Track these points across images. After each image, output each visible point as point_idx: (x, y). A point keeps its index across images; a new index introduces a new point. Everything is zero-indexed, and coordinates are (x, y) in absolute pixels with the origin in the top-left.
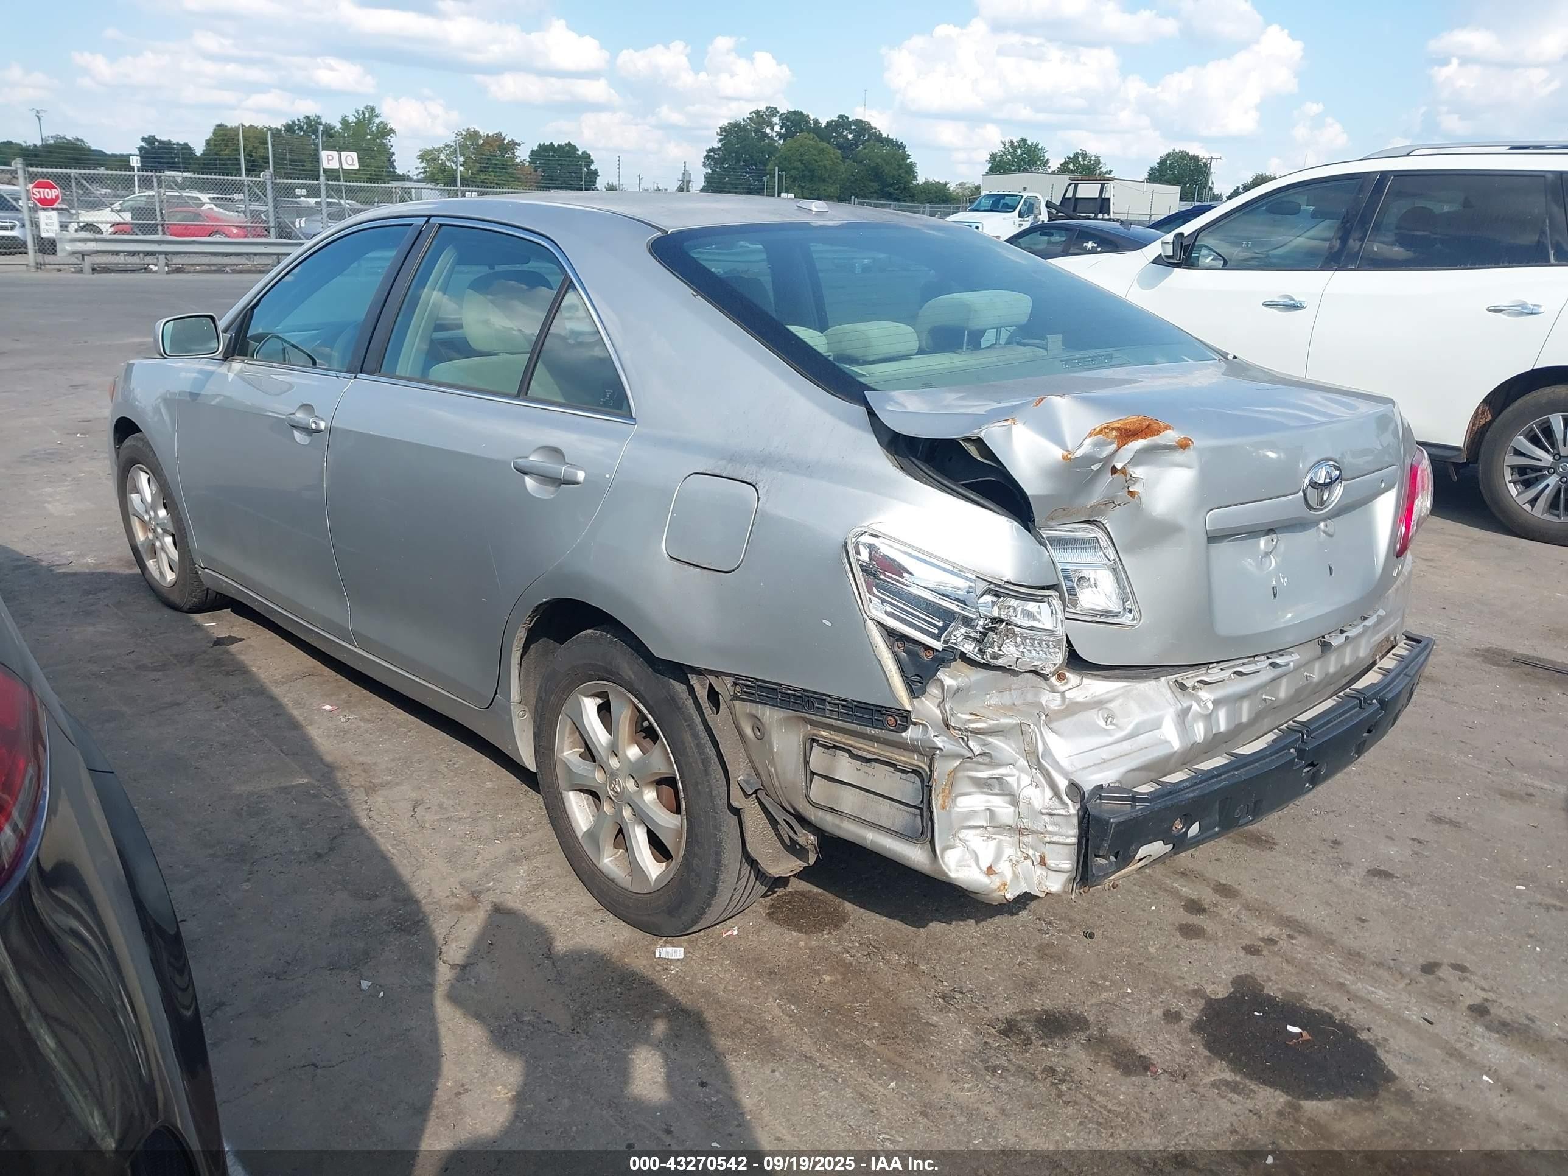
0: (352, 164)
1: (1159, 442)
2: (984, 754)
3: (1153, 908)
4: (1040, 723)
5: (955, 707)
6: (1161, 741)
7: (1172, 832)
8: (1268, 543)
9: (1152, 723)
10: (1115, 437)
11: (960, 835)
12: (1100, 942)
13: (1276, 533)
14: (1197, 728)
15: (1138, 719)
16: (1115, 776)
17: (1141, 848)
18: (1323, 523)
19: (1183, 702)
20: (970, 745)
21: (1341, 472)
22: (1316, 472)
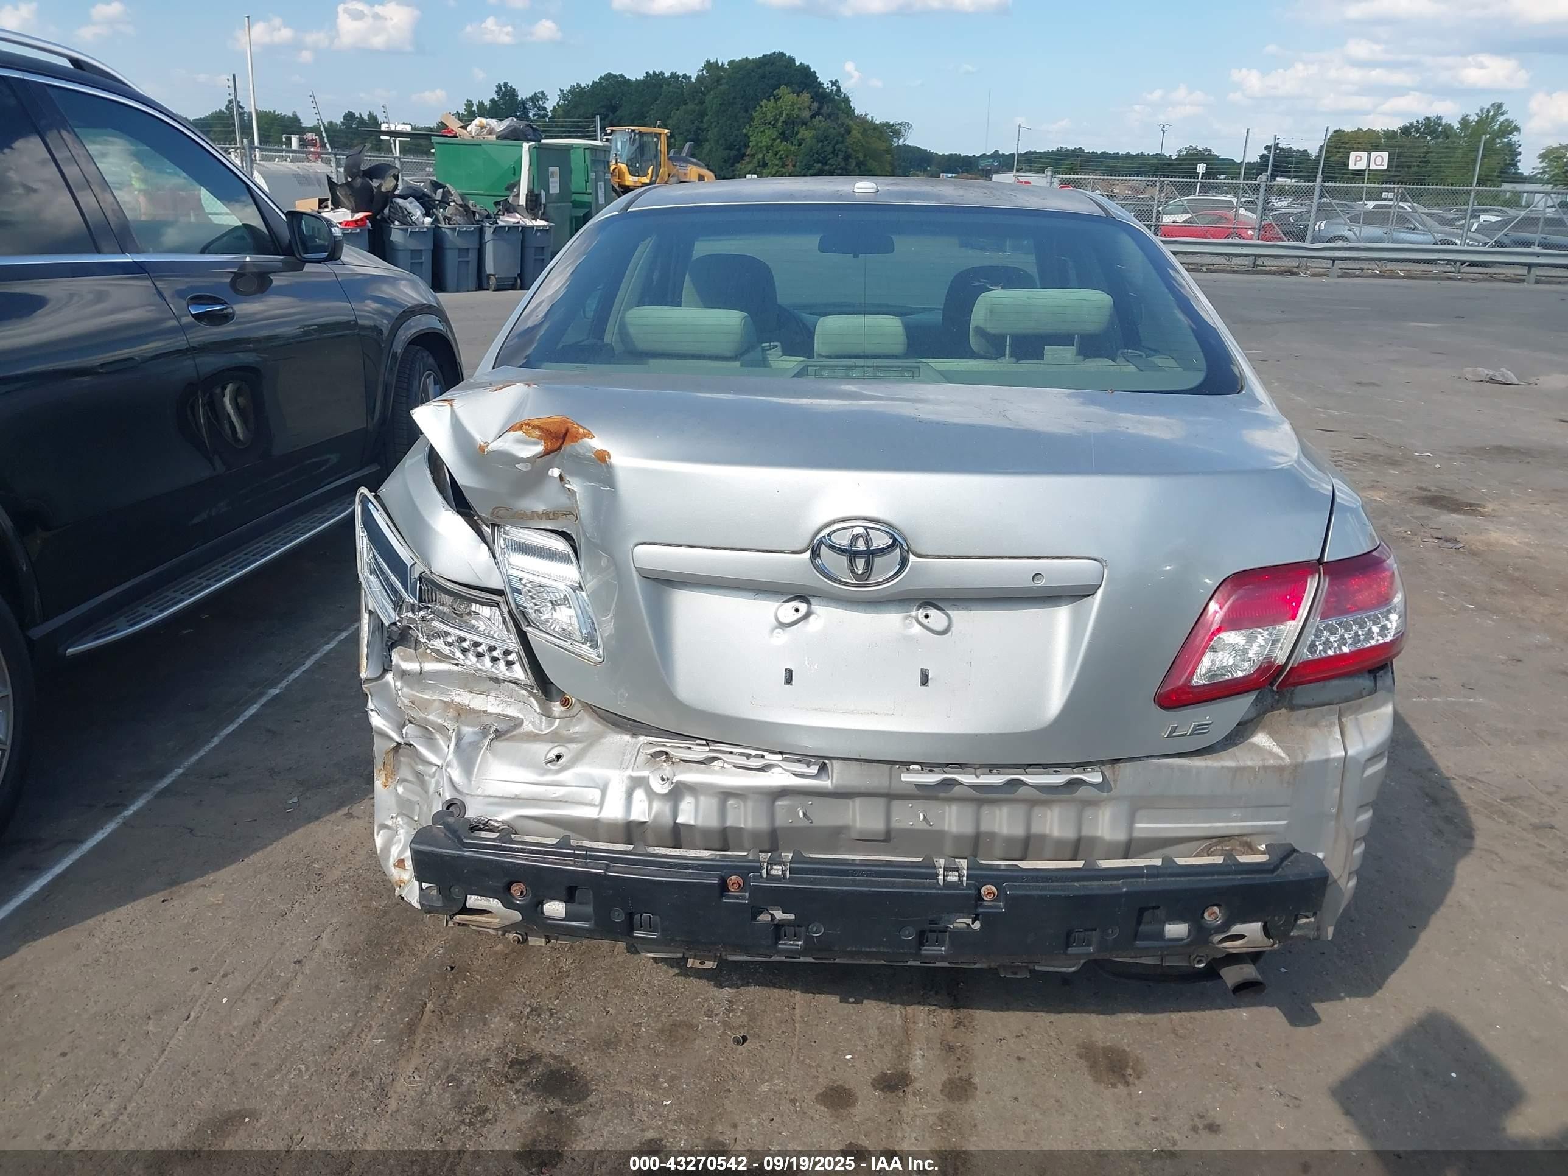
0: (1381, 165)
1: (579, 450)
2: (410, 745)
3: (849, 1057)
4: (485, 737)
5: (405, 690)
6: (587, 802)
7: (513, 897)
8: (787, 611)
9: (592, 778)
10: (540, 438)
11: (399, 819)
12: (738, 1052)
13: (808, 603)
14: (646, 804)
15: (581, 769)
16: (506, 815)
17: (469, 896)
18: (921, 611)
19: (638, 769)
20: (404, 731)
21: (902, 542)
22: (835, 531)
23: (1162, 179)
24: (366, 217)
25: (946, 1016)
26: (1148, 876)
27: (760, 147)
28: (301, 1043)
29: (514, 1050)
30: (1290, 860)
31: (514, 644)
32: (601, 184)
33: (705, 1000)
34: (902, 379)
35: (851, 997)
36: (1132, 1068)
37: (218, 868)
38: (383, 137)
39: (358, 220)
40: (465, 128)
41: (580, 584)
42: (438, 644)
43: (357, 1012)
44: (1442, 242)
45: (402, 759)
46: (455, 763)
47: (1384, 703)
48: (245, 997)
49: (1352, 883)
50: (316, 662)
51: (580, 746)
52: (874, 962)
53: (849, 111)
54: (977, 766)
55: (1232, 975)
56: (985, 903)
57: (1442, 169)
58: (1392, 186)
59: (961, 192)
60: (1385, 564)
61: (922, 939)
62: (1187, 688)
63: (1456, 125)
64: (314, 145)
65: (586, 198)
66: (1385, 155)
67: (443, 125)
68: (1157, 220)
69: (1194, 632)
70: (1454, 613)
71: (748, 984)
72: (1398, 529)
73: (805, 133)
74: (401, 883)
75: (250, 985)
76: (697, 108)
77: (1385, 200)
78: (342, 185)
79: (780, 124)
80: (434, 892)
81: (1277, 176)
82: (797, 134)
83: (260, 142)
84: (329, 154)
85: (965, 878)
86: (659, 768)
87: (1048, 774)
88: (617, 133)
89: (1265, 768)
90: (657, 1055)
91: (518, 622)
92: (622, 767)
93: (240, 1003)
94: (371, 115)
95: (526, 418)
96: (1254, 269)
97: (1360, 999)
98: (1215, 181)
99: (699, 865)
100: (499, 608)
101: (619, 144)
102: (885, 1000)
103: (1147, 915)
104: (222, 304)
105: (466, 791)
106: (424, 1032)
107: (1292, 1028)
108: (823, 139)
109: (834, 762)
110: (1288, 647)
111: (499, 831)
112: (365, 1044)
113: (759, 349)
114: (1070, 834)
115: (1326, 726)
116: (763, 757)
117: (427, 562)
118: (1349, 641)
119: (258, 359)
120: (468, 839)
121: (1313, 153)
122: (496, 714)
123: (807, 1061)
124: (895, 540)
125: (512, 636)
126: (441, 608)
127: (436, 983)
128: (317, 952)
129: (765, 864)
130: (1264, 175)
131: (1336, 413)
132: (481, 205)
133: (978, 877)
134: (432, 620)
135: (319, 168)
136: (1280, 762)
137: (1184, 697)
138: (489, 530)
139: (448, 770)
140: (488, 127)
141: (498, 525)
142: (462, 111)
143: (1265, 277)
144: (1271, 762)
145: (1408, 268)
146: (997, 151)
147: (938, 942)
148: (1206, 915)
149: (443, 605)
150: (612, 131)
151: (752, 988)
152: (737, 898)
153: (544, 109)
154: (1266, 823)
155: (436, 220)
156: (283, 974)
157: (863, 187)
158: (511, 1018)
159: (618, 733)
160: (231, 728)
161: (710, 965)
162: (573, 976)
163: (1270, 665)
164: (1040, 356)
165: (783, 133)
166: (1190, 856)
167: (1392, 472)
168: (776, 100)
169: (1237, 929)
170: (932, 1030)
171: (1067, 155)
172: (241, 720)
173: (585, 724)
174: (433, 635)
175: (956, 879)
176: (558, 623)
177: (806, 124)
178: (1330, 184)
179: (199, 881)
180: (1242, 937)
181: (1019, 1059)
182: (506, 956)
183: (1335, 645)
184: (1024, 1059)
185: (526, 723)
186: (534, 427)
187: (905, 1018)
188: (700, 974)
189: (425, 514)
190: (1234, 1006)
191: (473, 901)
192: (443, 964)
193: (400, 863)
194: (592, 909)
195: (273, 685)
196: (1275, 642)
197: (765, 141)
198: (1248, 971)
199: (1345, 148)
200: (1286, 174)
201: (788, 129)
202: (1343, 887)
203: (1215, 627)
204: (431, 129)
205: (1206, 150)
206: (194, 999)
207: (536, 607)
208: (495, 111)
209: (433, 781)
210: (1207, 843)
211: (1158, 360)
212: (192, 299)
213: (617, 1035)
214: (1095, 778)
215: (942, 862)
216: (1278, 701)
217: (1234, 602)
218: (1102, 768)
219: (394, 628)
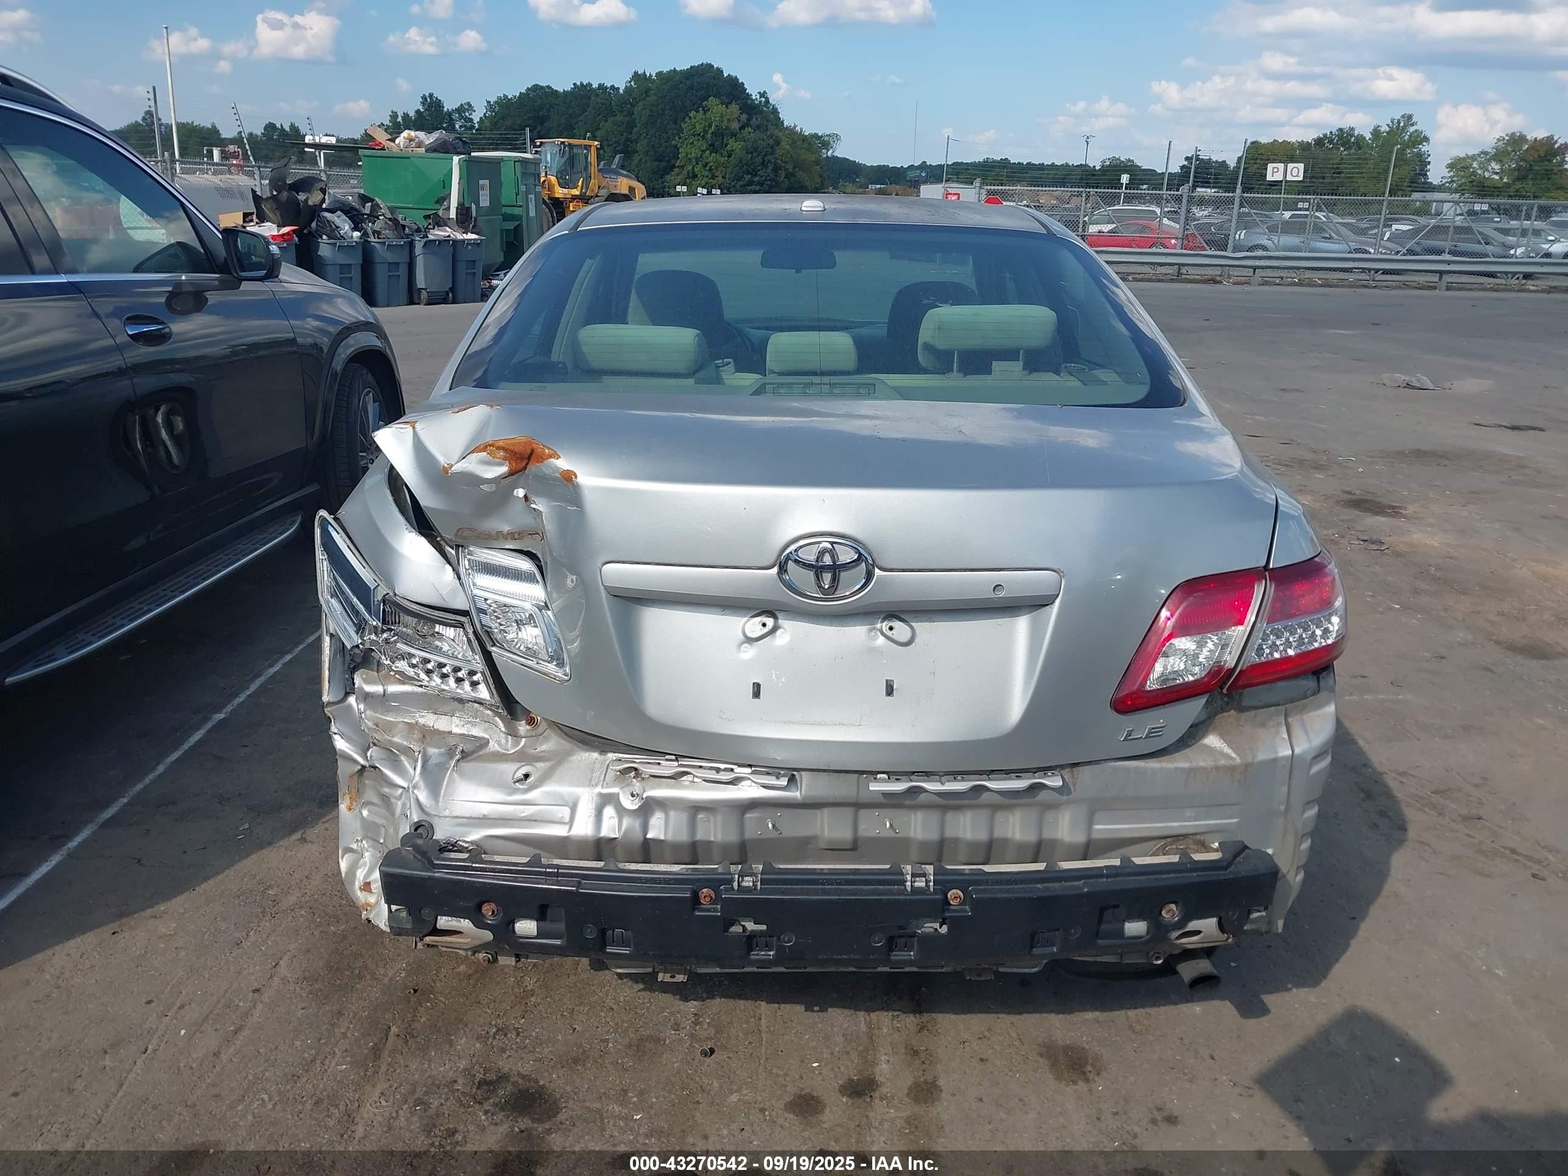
0: (1297, 176)
1: (544, 470)
2: (375, 768)
3: (815, 1065)
4: (451, 758)
5: (368, 712)
6: (556, 820)
7: (484, 916)
8: (754, 626)
9: (561, 796)
10: (505, 459)
11: (364, 842)
12: (706, 1064)
13: (775, 618)
14: (616, 821)
15: (549, 788)
16: (475, 835)
17: (439, 917)
18: (885, 623)
19: (608, 786)
20: (369, 754)
21: (867, 556)
22: (801, 547)
23: (1088, 190)
24: (293, 231)
25: (910, 1021)
26: (1108, 876)
27: (690, 159)
28: (263, 1072)
29: (481, 1070)
30: (1242, 856)
31: (478, 662)
32: (532, 196)
33: (672, 1014)
34: (858, 396)
35: (816, 1005)
36: (1092, 1065)
37: (168, 897)
38: (306, 149)
39: (283, 235)
40: (393, 140)
41: (545, 603)
42: (402, 665)
43: (320, 1039)
44: (1357, 251)
45: (367, 782)
46: (422, 784)
47: (1326, 703)
48: (203, 1028)
49: (1300, 877)
50: (261, 686)
51: (548, 764)
52: (842, 969)
53: (778, 123)
54: (941, 774)
55: (1188, 970)
56: (952, 907)
57: (1355, 180)
58: (1308, 197)
59: (906, 210)
60: (1326, 570)
61: (891, 944)
62: (1141, 693)
63: (1368, 136)
64: (237, 158)
65: (516, 211)
66: (1301, 166)
67: (368, 137)
68: (1084, 230)
69: (1147, 639)
70: (1381, 613)
71: (713, 997)
72: (1326, 532)
73: (733, 145)
74: (367, 906)
75: (208, 1016)
76: (627, 119)
77: (1300, 209)
78: (268, 199)
79: (709, 136)
80: (404, 914)
81: (1197, 186)
82: (726, 146)
83: (181, 155)
84: (253, 167)
85: (932, 884)
86: (628, 785)
87: (1010, 779)
88: (547, 145)
89: (1217, 768)
90: (626, 1070)
91: (483, 642)
92: (590, 784)
93: (198, 1035)
94: (292, 126)
95: (489, 438)
96: (1178, 278)
97: (1306, 989)
98: (1139, 192)
99: (671, 879)
100: (464, 629)
101: (549, 156)
102: (849, 1008)
103: (1107, 915)
104: (159, 324)
105: (433, 813)
106: (389, 1057)
107: (1244, 1021)
108: (752, 150)
109: (802, 773)
110: (1237, 650)
111: (469, 851)
112: (329, 1070)
113: (713, 366)
114: (1031, 837)
115: (1274, 726)
116: (732, 770)
117: (390, 584)
118: (1294, 644)
119: (192, 379)
120: (438, 859)
121: (1232, 164)
122: (461, 735)
123: (775, 1070)
124: (860, 554)
125: (477, 657)
126: (404, 629)
127: (400, 1006)
128: (276, 979)
129: (737, 876)
130: (1186, 186)
131: (1262, 418)
132: (412, 218)
133: (945, 882)
134: (396, 642)
135: (242, 181)
136: (1231, 762)
137: (1138, 702)
138: (453, 552)
139: (415, 791)
140: (417, 140)
141: (462, 546)
142: (387, 122)
143: (1189, 286)
144: (1223, 762)
145: (1325, 276)
146: (924, 162)
147: (908, 947)
148: (1164, 913)
149: (406, 627)
150: (541, 143)
151: (718, 1001)
152: (709, 910)
153: (471, 120)
154: (1218, 822)
155: (365, 234)
156: (241, 1004)
157: (810, 205)
158: (477, 1039)
159: (587, 751)
160: (176, 755)
161: (680, 978)
162: (538, 994)
163: (1221, 668)
164: (989, 371)
165: (712, 145)
166: (1146, 856)
167: (1318, 476)
168: (705, 112)
169: (1193, 925)
170: (896, 1035)
171: (993, 167)
172: (186, 747)
173: (551, 743)
174: (396, 657)
175: (923, 884)
176: (524, 642)
177: (735, 135)
178: (1249, 195)
179: (149, 912)
180: (1198, 932)
181: (982, 1060)
182: (470, 976)
183: (1281, 648)
184: (987, 1060)
185: (491, 743)
186: (498, 448)
187: (869, 1024)
188: (666, 988)
189: (387, 536)
190: (1187, 1001)
191: (443, 922)
192: (406, 987)
193: (367, 887)
194: (564, 926)
195: (218, 710)
196: (1224, 647)
197: (694, 153)
198: (1203, 966)
199: (1262, 159)
200: (1206, 184)
201: (718, 140)
202: (1291, 881)
203: (1166, 634)
204: (354, 141)
205: (1129, 160)
206: (151, 1032)
207: (501, 627)
208: (420, 122)
209: (399, 803)
210: (1163, 842)
211: (1100, 373)
212: (129, 319)
213: (584, 1052)
214: (1055, 782)
215: (908, 868)
216: (1228, 704)
217: (1184, 609)
218: (1062, 772)
219: (357, 651)
